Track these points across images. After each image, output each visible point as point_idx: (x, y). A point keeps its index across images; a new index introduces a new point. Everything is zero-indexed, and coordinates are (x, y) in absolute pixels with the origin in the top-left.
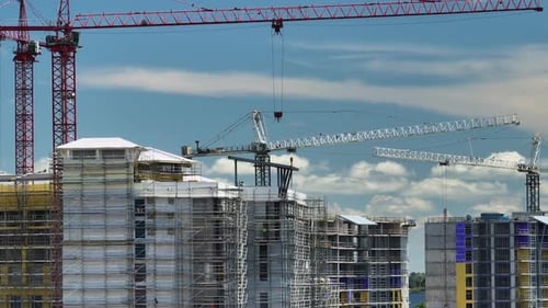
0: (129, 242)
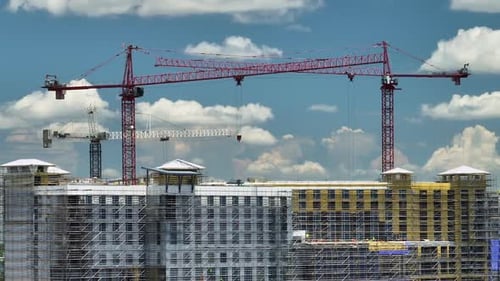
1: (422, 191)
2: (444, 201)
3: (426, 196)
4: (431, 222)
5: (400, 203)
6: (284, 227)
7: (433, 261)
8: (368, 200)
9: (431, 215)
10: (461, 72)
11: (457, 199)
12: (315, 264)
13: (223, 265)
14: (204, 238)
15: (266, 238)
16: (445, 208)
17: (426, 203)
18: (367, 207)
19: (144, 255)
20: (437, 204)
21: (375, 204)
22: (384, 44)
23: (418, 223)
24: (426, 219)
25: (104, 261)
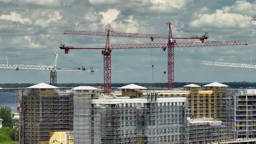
0: (89, 116)
1: (201, 95)
2: (210, 99)
4: (204, 109)
5: (194, 100)
10: (204, 36)
16: (210, 102)
20: (207, 101)
22: (170, 23)
24: (202, 107)
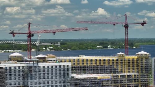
1: (128, 59)
2: (135, 62)
3: (130, 60)
4: (131, 68)
5: (121, 63)
6: (68, 74)
7: (130, 79)
8: (111, 62)
9: (131, 66)
11: (140, 61)
12: (78, 83)
13: (48, 85)
14: (42, 78)
15: (62, 77)
16: (136, 64)
17: (130, 62)
18: (111, 64)
19: (24, 83)
20: (133, 63)
21: (113, 63)
23: (127, 68)
24: (130, 67)
25: (11, 85)
